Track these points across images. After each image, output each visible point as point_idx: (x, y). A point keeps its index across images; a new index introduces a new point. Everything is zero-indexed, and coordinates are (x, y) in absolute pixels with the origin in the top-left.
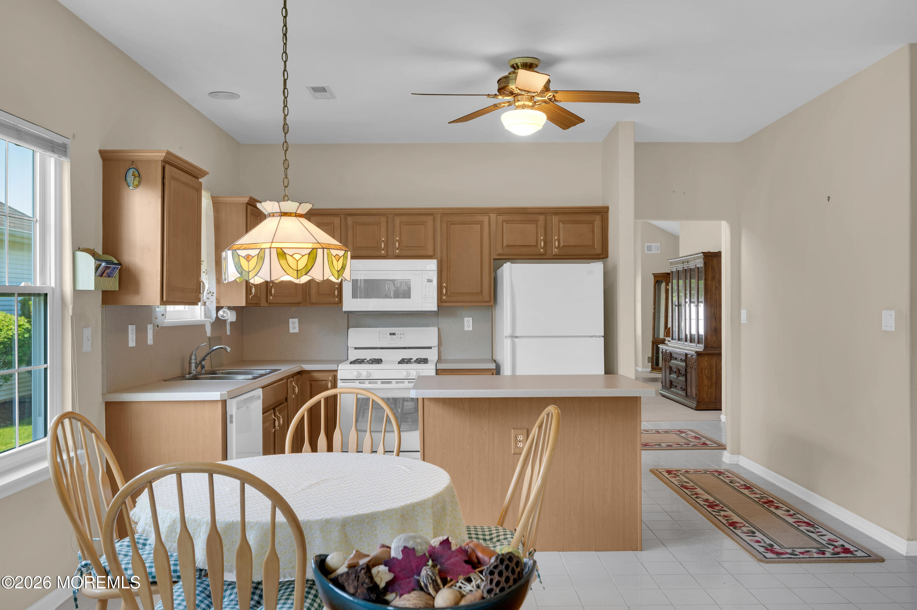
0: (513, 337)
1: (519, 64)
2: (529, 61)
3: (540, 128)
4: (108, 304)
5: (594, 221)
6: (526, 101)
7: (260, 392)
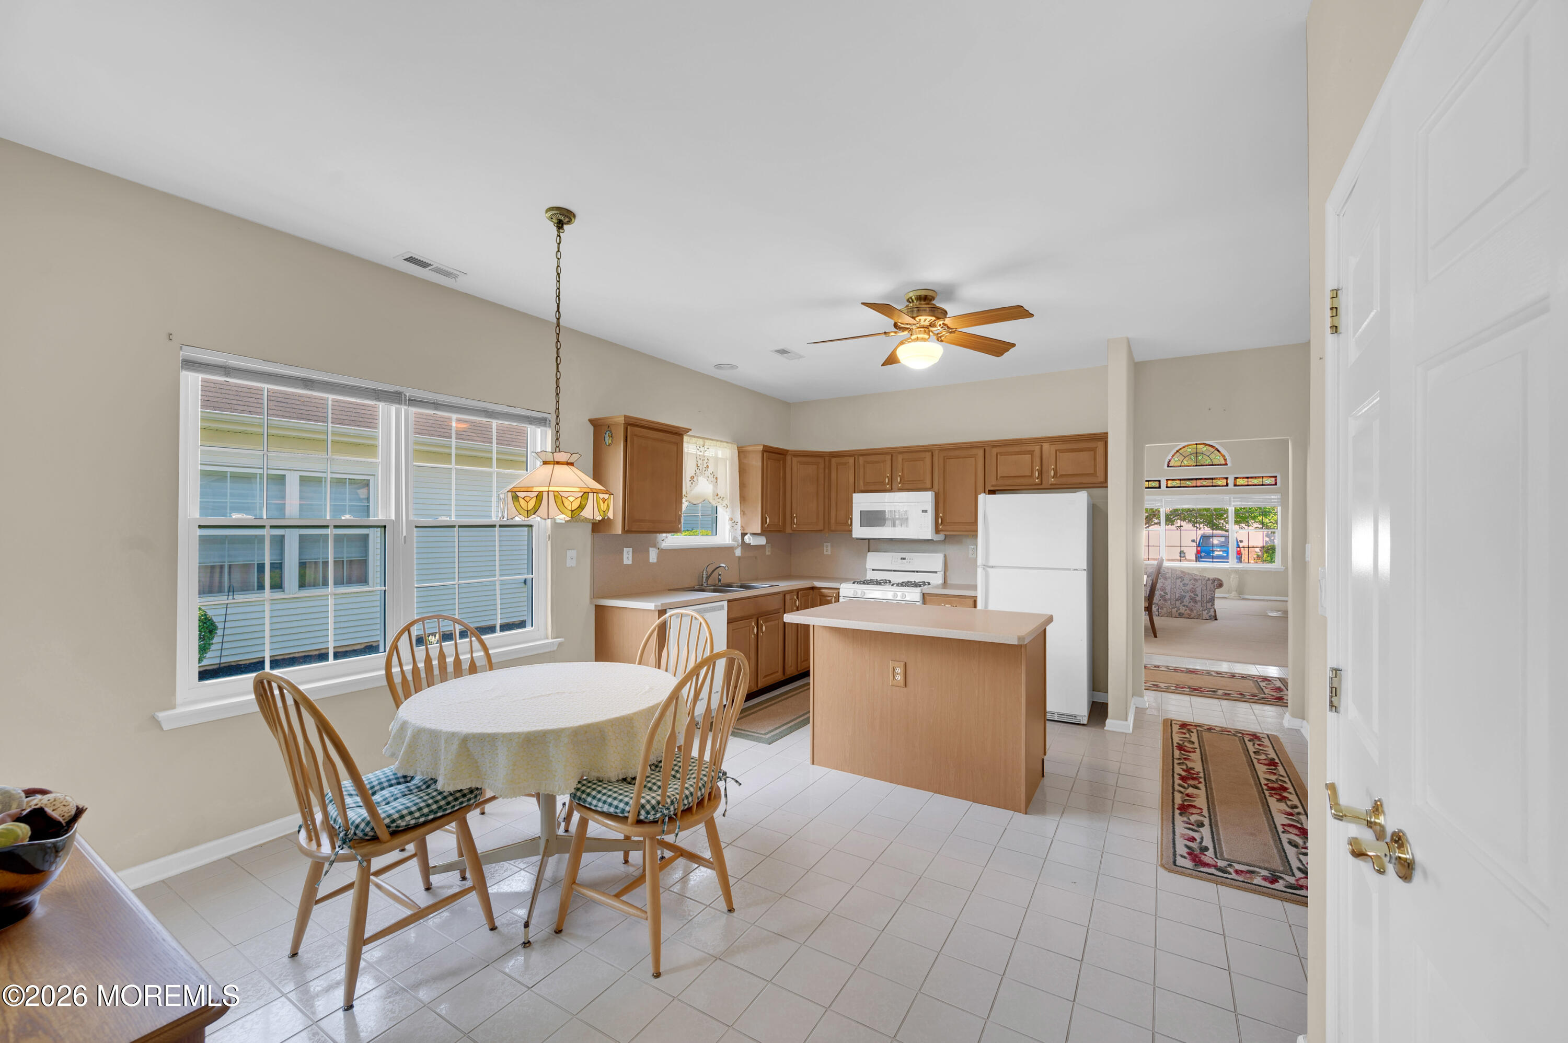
0: (986, 566)
1: (913, 298)
2: (923, 293)
3: (937, 360)
4: (594, 532)
5: (1097, 447)
6: (920, 334)
7: (725, 603)
